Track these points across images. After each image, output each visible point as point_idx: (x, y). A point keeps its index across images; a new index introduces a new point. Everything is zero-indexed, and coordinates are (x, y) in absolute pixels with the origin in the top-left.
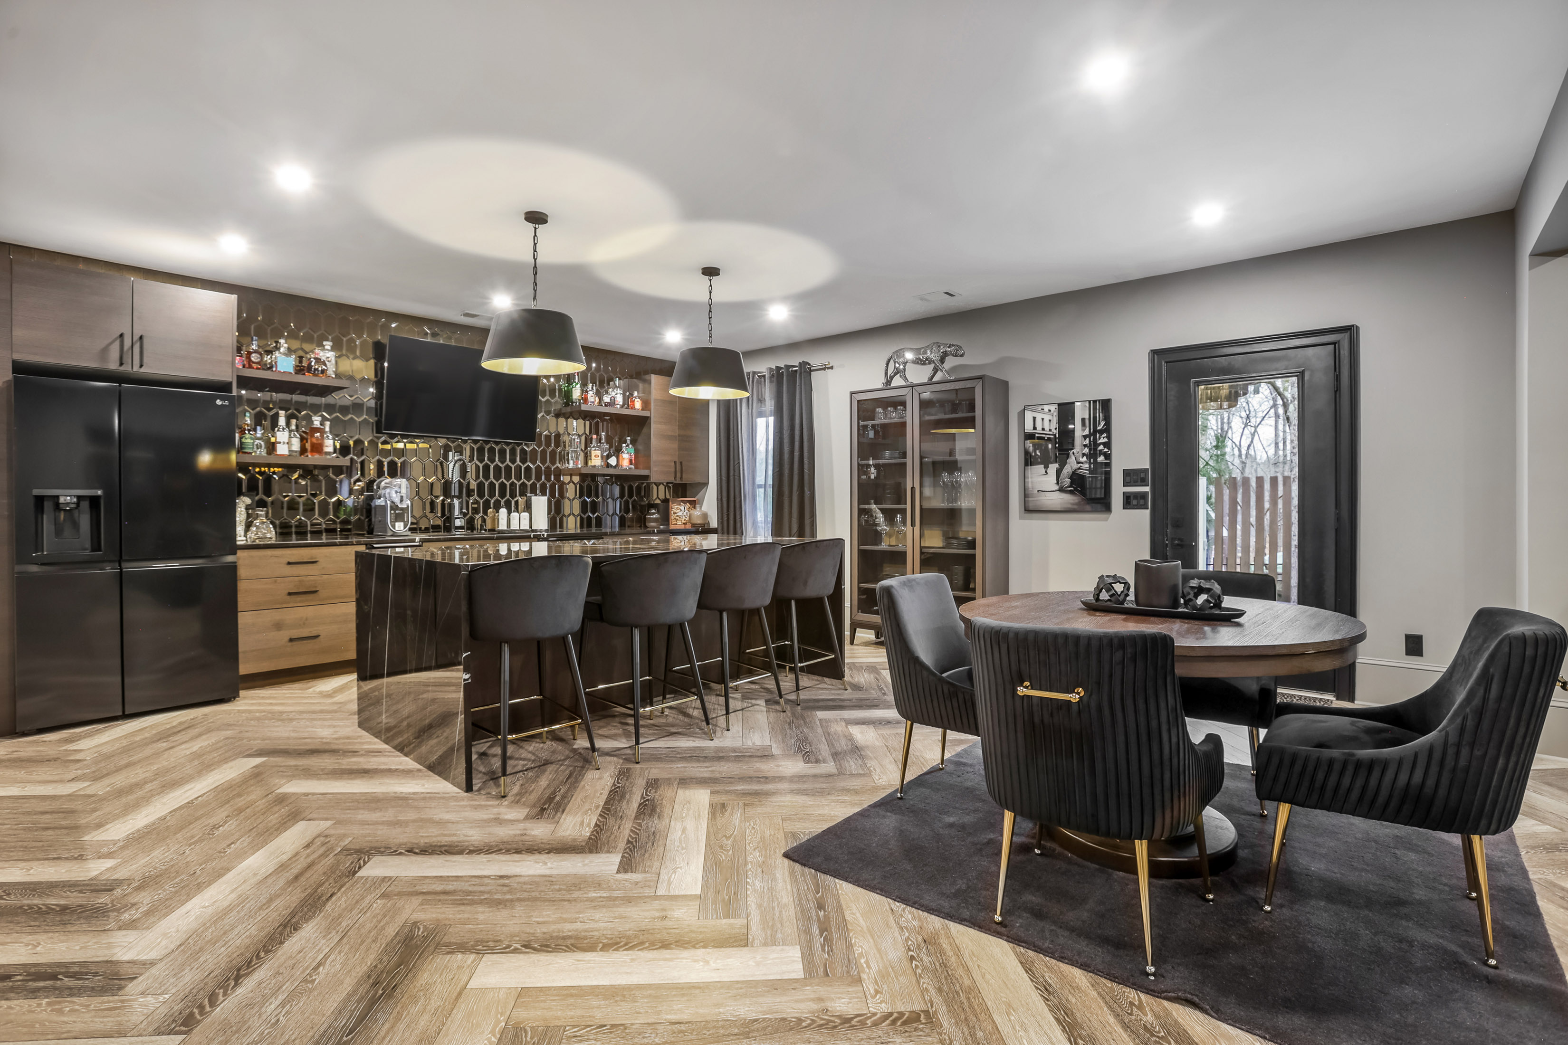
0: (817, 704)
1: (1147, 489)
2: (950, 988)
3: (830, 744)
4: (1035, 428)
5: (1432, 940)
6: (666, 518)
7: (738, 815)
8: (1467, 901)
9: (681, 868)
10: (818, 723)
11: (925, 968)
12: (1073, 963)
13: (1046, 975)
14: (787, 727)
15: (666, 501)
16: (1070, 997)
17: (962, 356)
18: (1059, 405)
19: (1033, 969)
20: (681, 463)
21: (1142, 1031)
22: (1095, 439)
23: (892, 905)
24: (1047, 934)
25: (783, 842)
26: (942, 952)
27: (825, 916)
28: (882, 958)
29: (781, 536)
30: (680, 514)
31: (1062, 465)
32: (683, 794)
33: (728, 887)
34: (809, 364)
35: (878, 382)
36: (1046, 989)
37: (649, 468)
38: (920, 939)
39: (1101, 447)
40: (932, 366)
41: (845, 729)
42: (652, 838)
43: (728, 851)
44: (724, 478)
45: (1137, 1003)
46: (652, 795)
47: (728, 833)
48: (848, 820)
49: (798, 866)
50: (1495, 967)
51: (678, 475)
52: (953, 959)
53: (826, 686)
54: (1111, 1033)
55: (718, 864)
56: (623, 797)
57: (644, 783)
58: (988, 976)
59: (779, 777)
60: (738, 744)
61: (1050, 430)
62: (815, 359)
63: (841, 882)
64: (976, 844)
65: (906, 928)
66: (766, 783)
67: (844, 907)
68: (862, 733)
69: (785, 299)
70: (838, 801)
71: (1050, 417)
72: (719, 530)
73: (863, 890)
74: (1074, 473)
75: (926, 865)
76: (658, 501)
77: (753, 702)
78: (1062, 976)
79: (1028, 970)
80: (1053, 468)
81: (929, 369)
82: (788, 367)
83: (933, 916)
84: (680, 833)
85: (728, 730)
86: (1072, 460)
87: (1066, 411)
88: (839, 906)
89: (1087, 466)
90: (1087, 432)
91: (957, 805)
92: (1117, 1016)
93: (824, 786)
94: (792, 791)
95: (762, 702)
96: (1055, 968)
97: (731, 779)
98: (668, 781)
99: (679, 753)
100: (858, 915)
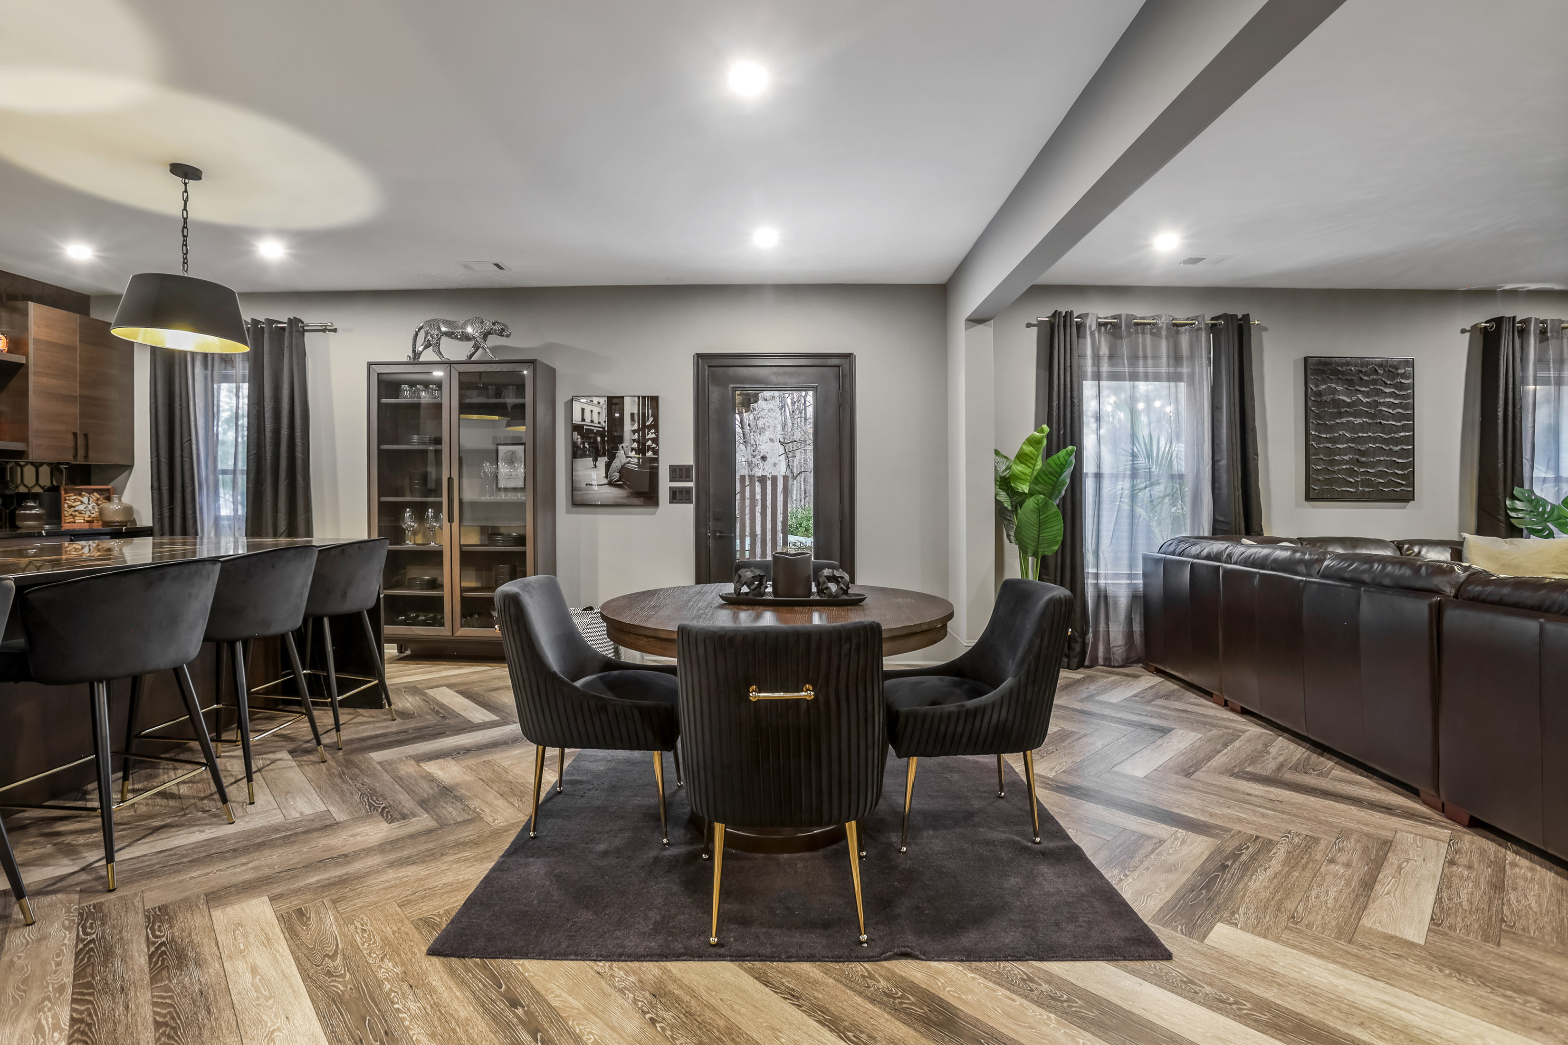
0: (365, 744)
1: (691, 484)
2: (710, 1038)
3: (409, 791)
4: (583, 420)
5: (1004, 836)
6: (55, 513)
7: (330, 918)
8: (1001, 800)
9: (279, 1029)
10: (379, 767)
11: (672, 1027)
12: (800, 959)
13: (784, 980)
14: (338, 780)
15: (54, 490)
16: (816, 994)
17: (508, 336)
18: (608, 397)
19: (770, 979)
20: (86, 436)
21: (885, 999)
22: (644, 435)
23: (596, 968)
24: (762, 938)
25: (417, 935)
26: (679, 1000)
27: (526, 1013)
28: (621, 1036)
29: (259, 535)
30: (82, 507)
31: (612, 457)
32: (222, 916)
33: (371, 1028)
34: (302, 323)
35: (404, 354)
36: (793, 996)
37: (25, 439)
38: (647, 994)
39: (649, 443)
40: (472, 343)
41: (417, 768)
42: (201, 1002)
43: (343, 976)
44: (164, 460)
45: (866, 974)
46: (166, 933)
47: (330, 950)
48: (488, 881)
49: (454, 961)
50: (1039, 843)
51: (81, 453)
52: (693, 1003)
53: (364, 719)
54: (865, 1013)
55: (336, 999)
56: (108, 954)
57: (141, 919)
58: (736, 1007)
59: (363, 850)
60: (276, 818)
61: (599, 423)
62: (311, 317)
63: (521, 962)
64: (643, 867)
65: (625, 988)
66: (349, 863)
67: (543, 992)
68: (442, 769)
69: (280, 233)
70: (458, 861)
71: (599, 410)
72: (157, 529)
73: (551, 962)
74: (623, 467)
75: (606, 907)
76: (37, 490)
77: (271, 756)
78: (798, 977)
79: (766, 983)
80: (602, 461)
81: (468, 347)
82: (270, 322)
83: (645, 964)
84: (249, 976)
85: (252, 803)
86: (621, 453)
87: (614, 403)
88: (536, 993)
89: (636, 460)
90: (636, 427)
91: (600, 829)
92: (860, 994)
93: (430, 846)
94: (392, 864)
95: (285, 755)
96: (787, 970)
97: (291, 872)
98: (188, 904)
99: (183, 856)
100: (564, 995)
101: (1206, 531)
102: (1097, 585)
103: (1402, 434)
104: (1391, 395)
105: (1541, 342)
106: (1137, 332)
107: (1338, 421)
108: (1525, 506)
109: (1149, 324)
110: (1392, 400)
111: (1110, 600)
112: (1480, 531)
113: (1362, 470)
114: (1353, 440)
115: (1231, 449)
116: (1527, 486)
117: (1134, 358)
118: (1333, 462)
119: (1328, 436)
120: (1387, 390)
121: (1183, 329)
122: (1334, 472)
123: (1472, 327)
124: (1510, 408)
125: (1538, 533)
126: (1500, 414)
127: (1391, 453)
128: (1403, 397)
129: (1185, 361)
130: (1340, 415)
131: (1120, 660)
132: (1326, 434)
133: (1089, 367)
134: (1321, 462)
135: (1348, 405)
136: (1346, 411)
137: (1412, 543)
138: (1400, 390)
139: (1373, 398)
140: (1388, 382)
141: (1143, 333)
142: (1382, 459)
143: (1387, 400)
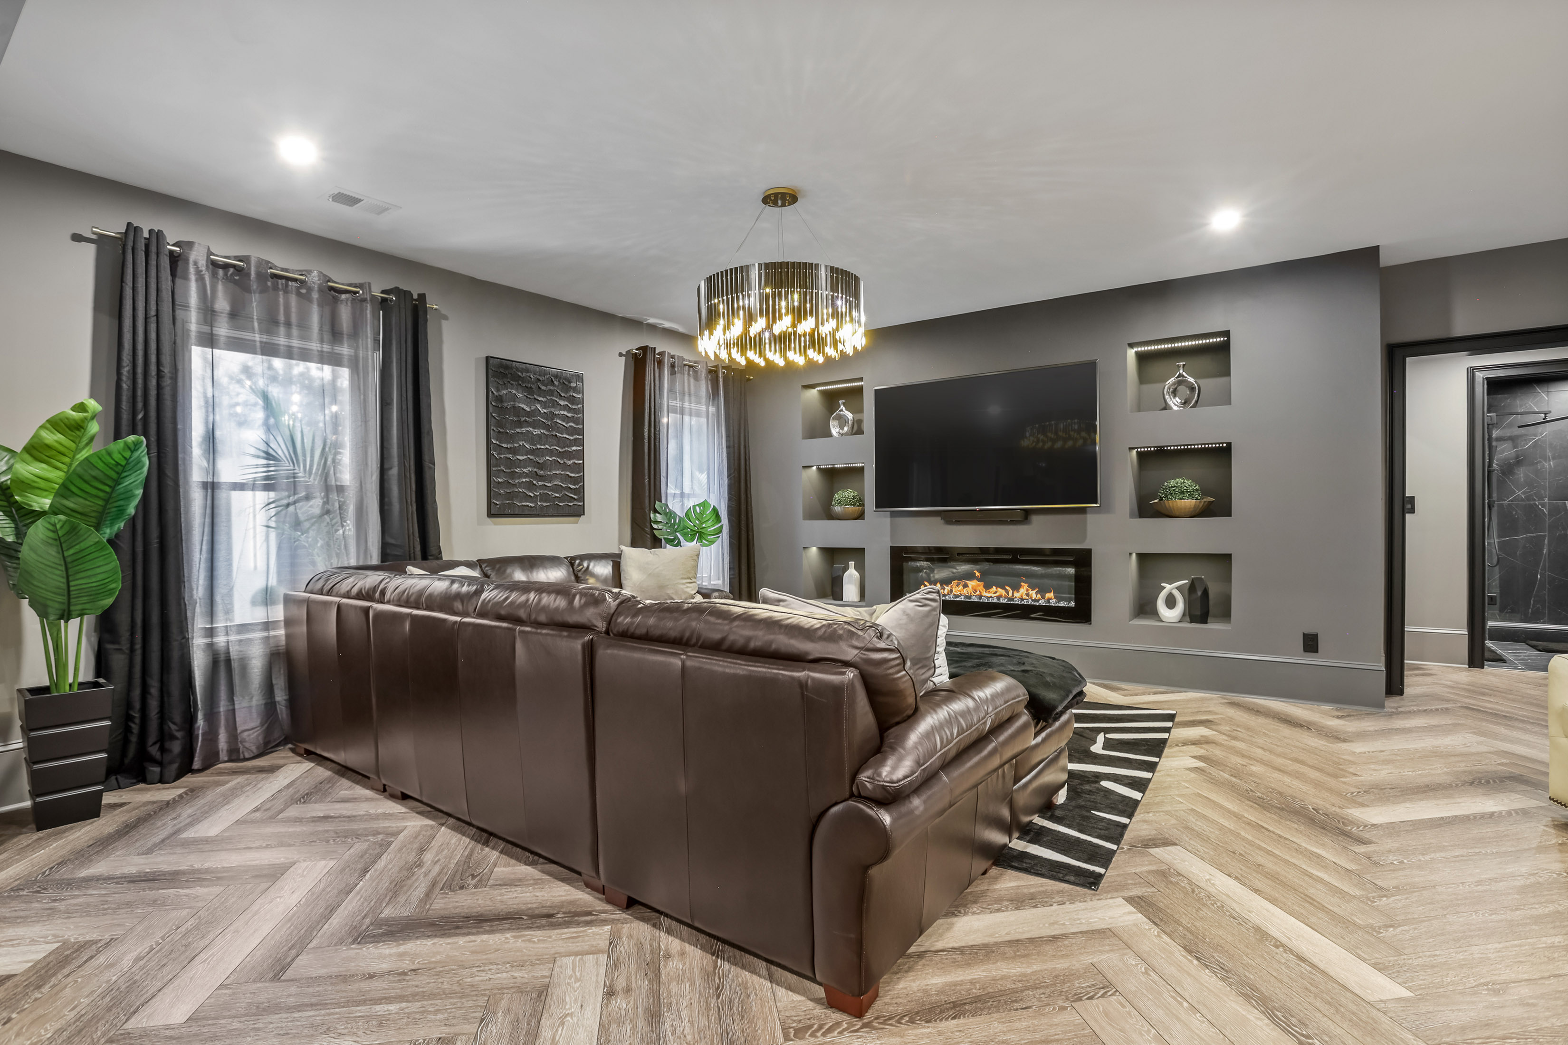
101: (375, 560)
102: (211, 646)
103: (574, 448)
104: (565, 408)
105: (671, 374)
106: (275, 288)
107: (518, 430)
108: (663, 519)
109: (295, 280)
110: (565, 413)
111: (235, 665)
112: (634, 544)
113: (540, 483)
114: (532, 452)
115: (402, 456)
116: (663, 501)
117: (271, 323)
118: (513, 475)
119: (509, 446)
120: (562, 403)
121: (343, 296)
122: (515, 485)
123: (627, 352)
124: (652, 430)
125: (670, 542)
126: (646, 434)
127: (565, 467)
128: (574, 411)
129: (345, 339)
130: (520, 424)
131: (254, 748)
132: (508, 443)
133: (193, 321)
134: (502, 474)
135: (528, 414)
136: (526, 421)
137: (583, 558)
138: (573, 404)
139: (550, 410)
140: (563, 395)
141: (286, 291)
142: (558, 472)
143: (562, 412)
